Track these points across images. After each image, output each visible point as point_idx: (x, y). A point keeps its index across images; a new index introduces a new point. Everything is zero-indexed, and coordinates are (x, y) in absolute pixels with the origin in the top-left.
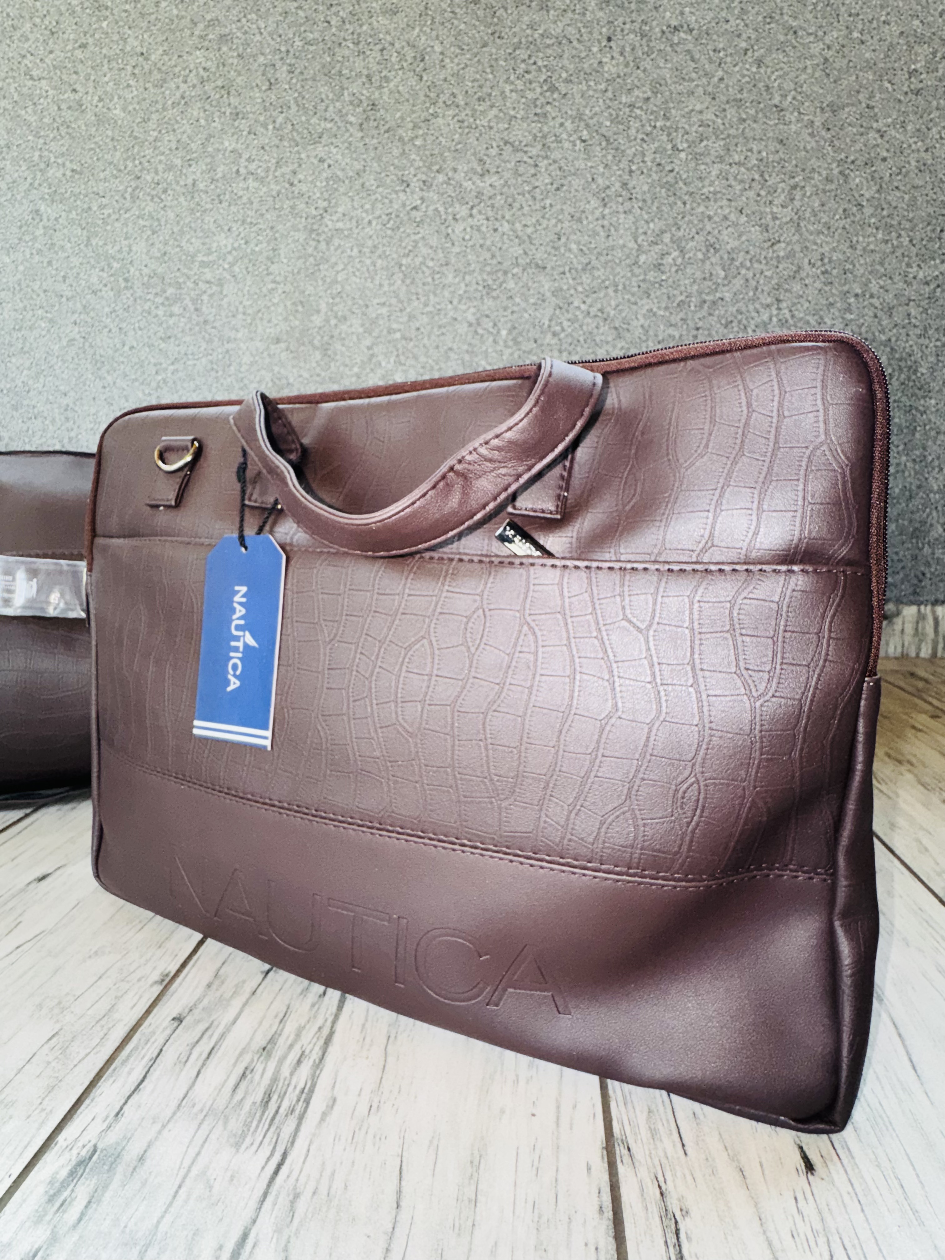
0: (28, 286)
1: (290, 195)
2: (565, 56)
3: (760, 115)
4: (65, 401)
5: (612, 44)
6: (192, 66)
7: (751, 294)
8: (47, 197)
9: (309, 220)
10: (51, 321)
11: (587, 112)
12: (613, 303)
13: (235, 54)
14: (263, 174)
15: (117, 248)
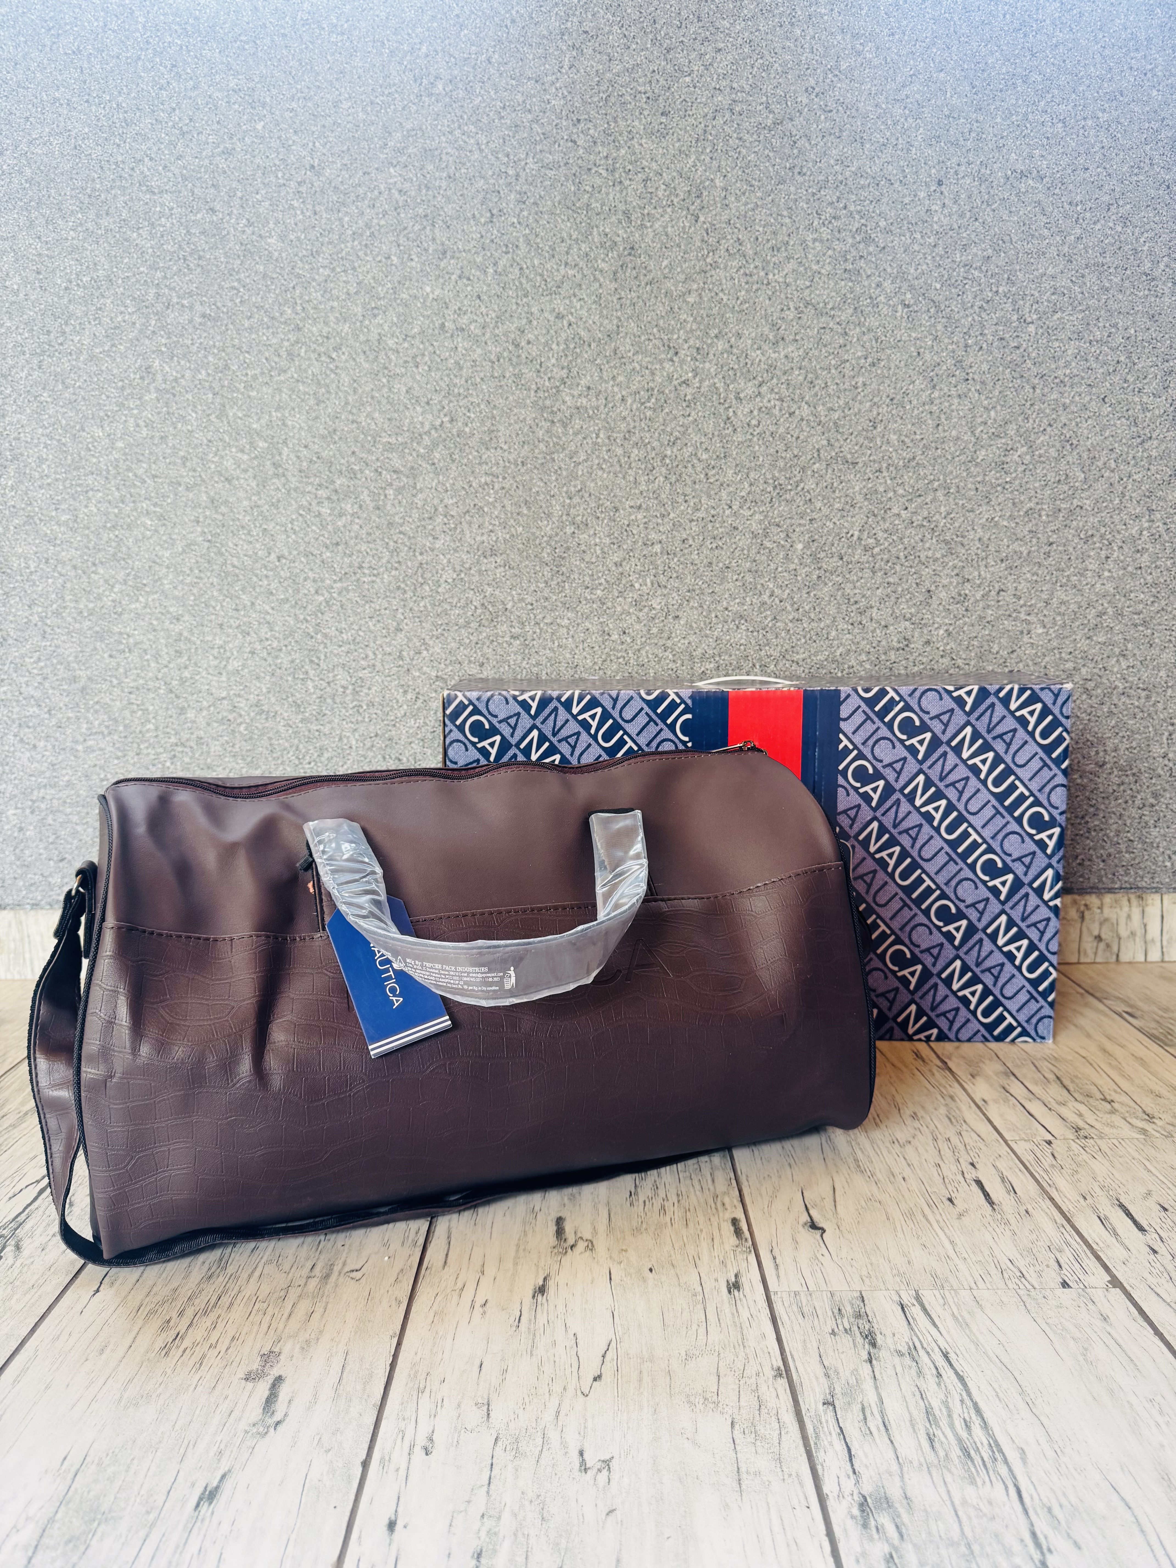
0: (129, 469)
1: (514, 360)
2: (885, 200)
3: (1127, 284)
4: (178, 628)
5: (943, 188)
6: (382, 187)
7: (1117, 501)
8: (164, 349)
9: (541, 394)
10: (161, 517)
11: (912, 271)
12: (943, 509)
13: (445, 175)
14: (478, 332)
15: (263, 422)
